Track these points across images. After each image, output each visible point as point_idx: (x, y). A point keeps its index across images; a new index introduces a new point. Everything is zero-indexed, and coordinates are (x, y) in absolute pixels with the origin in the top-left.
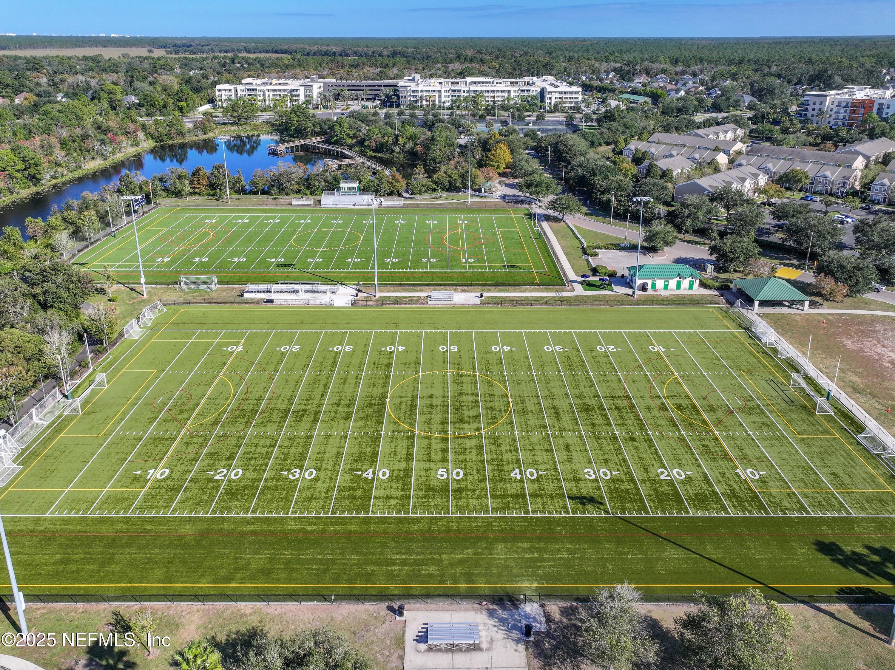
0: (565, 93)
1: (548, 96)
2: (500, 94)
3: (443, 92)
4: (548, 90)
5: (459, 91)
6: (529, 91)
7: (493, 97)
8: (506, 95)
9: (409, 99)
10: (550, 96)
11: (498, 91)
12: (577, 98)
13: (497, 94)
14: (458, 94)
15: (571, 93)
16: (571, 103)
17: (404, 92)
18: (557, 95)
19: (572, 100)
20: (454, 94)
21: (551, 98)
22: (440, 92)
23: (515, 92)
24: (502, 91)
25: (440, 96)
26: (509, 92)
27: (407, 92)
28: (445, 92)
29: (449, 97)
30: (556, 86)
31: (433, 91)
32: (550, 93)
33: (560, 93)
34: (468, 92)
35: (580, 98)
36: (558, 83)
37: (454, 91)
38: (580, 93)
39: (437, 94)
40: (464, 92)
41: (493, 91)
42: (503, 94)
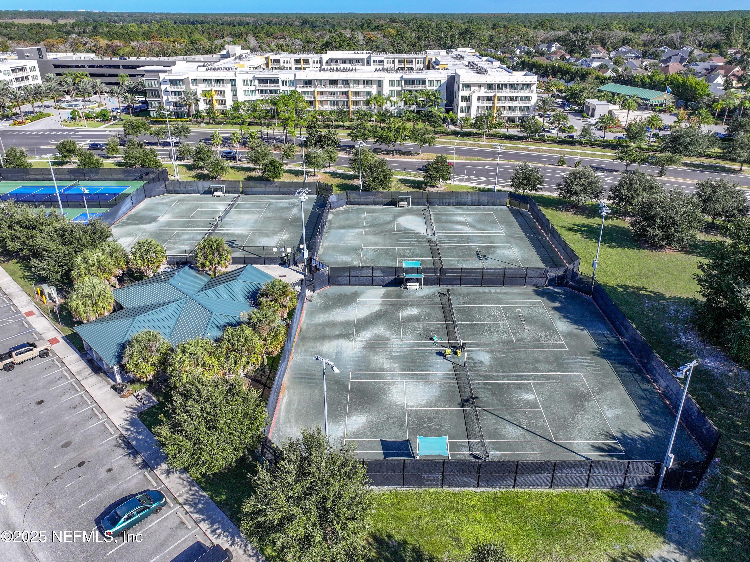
0: (502, 87)
1: (463, 93)
2: (361, 88)
3: (239, 83)
4: (464, 80)
5: (275, 82)
6: (424, 82)
7: (347, 94)
8: (374, 90)
9: (165, 98)
10: (466, 94)
11: (356, 82)
12: (527, 99)
13: (353, 88)
14: (273, 87)
15: (514, 87)
16: (513, 109)
17: (155, 85)
18: (484, 92)
19: (515, 104)
20: (263, 87)
21: (468, 99)
22: (233, 82)
23: (392, 83)
24: (366, 83)
25: (235, 93)
26: (380, 83)
27: (160, 84)
28: (245, 83)
29: (253, 93)
30: (481, 71)
31: (219, 82)
32: (467, 86)
33: (490, 87)
34: (293, 83)
35: (534, 98)
36: (483, 63)
37: (263, 81)
38: (534, 88)
39: (228, 89)
40: (284, 83)
41: (346, 83)
42: (367, 89)
